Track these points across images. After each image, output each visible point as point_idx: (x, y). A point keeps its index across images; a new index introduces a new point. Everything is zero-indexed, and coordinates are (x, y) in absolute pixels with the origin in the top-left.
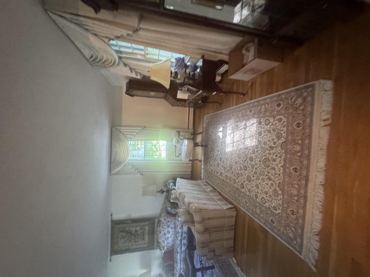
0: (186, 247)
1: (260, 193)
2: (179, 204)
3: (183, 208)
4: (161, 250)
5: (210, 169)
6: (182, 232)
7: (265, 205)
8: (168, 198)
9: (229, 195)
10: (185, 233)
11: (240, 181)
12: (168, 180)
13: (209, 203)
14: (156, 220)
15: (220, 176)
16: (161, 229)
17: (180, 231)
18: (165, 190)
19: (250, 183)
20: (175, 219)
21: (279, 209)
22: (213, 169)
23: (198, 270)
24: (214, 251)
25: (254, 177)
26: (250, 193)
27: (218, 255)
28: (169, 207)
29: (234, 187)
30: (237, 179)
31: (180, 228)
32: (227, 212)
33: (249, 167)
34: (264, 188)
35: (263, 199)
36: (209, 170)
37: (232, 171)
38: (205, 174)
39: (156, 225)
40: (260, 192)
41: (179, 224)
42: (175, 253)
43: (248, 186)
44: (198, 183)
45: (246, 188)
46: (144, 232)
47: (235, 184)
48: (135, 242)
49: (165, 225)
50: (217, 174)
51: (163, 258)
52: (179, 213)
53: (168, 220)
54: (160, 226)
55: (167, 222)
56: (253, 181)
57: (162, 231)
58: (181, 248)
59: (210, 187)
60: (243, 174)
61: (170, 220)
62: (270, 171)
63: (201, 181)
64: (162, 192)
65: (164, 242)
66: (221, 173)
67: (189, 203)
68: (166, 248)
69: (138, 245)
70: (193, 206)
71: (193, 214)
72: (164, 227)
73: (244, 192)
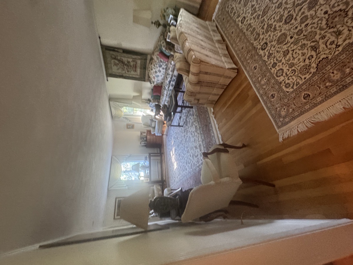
0: (173, 87)
1: (283, 64)
2: (176, 47)
3: (179, 52)
4: (151, 83)
5: (230, 7)
6: (172, 75)
7: (277, 78)
8: (164, 35)
9: (238, 52)
10: (175, 76)
11: (265, 38)
12: (167, 8)
13: (211, 56)
14: (149, 57)
15: (240, 24)
16: (153, 66)
17: (171, 73)
18: (161, 22)
19: (279, 46)
20: (168, 62)
21: (292, 88)
22: (235, 8)
23: (180, 106)
24: (198, 100)
25: (291, 38)
26: (268, 59)
27: (200, 103)
28: (164, 46)
29: (252, 44)
30: (263, 34)
31: (172, 71)
32: (228, 71)
33: (296, 19)
34: (294, 58)
35: (281, 71)
36: (228, 7)
37: (264, 20)
38: (220, 13)
39: (148, 61)
40: (283, 61)
41: (171, 67)
42: (162, 89)
43: (273, 49)
44: (205, 25)
45: (267, 51)
46: (136, 65)
47: (255, 40)
48: (128, 71)
49: (157, 64)
50: (238, 18)
51: (152, 90)
52: (175, 57)
53: (161, 61)
54: (152, 64)
55: (160, 61)
56: (285, 44)
57: (153, 69)
58: (169, 87)
59: (219, 35)
60: (277, 28)
61: (162, 60)
62: (328, 35)
63: (210, 23)
64: (158, 24)
65: (155, 78)
66: (245, 18)
67: (190, 50)
68: (155, 83)
69: (131, 74)
70: (193, 55)
71: (191, 63)
72: (155, 65)
73: (261, 55)
